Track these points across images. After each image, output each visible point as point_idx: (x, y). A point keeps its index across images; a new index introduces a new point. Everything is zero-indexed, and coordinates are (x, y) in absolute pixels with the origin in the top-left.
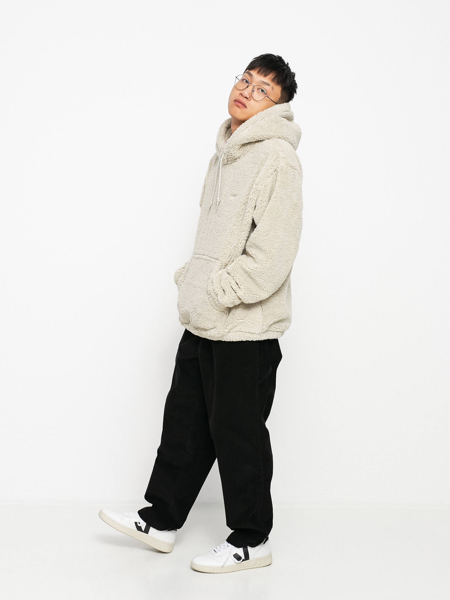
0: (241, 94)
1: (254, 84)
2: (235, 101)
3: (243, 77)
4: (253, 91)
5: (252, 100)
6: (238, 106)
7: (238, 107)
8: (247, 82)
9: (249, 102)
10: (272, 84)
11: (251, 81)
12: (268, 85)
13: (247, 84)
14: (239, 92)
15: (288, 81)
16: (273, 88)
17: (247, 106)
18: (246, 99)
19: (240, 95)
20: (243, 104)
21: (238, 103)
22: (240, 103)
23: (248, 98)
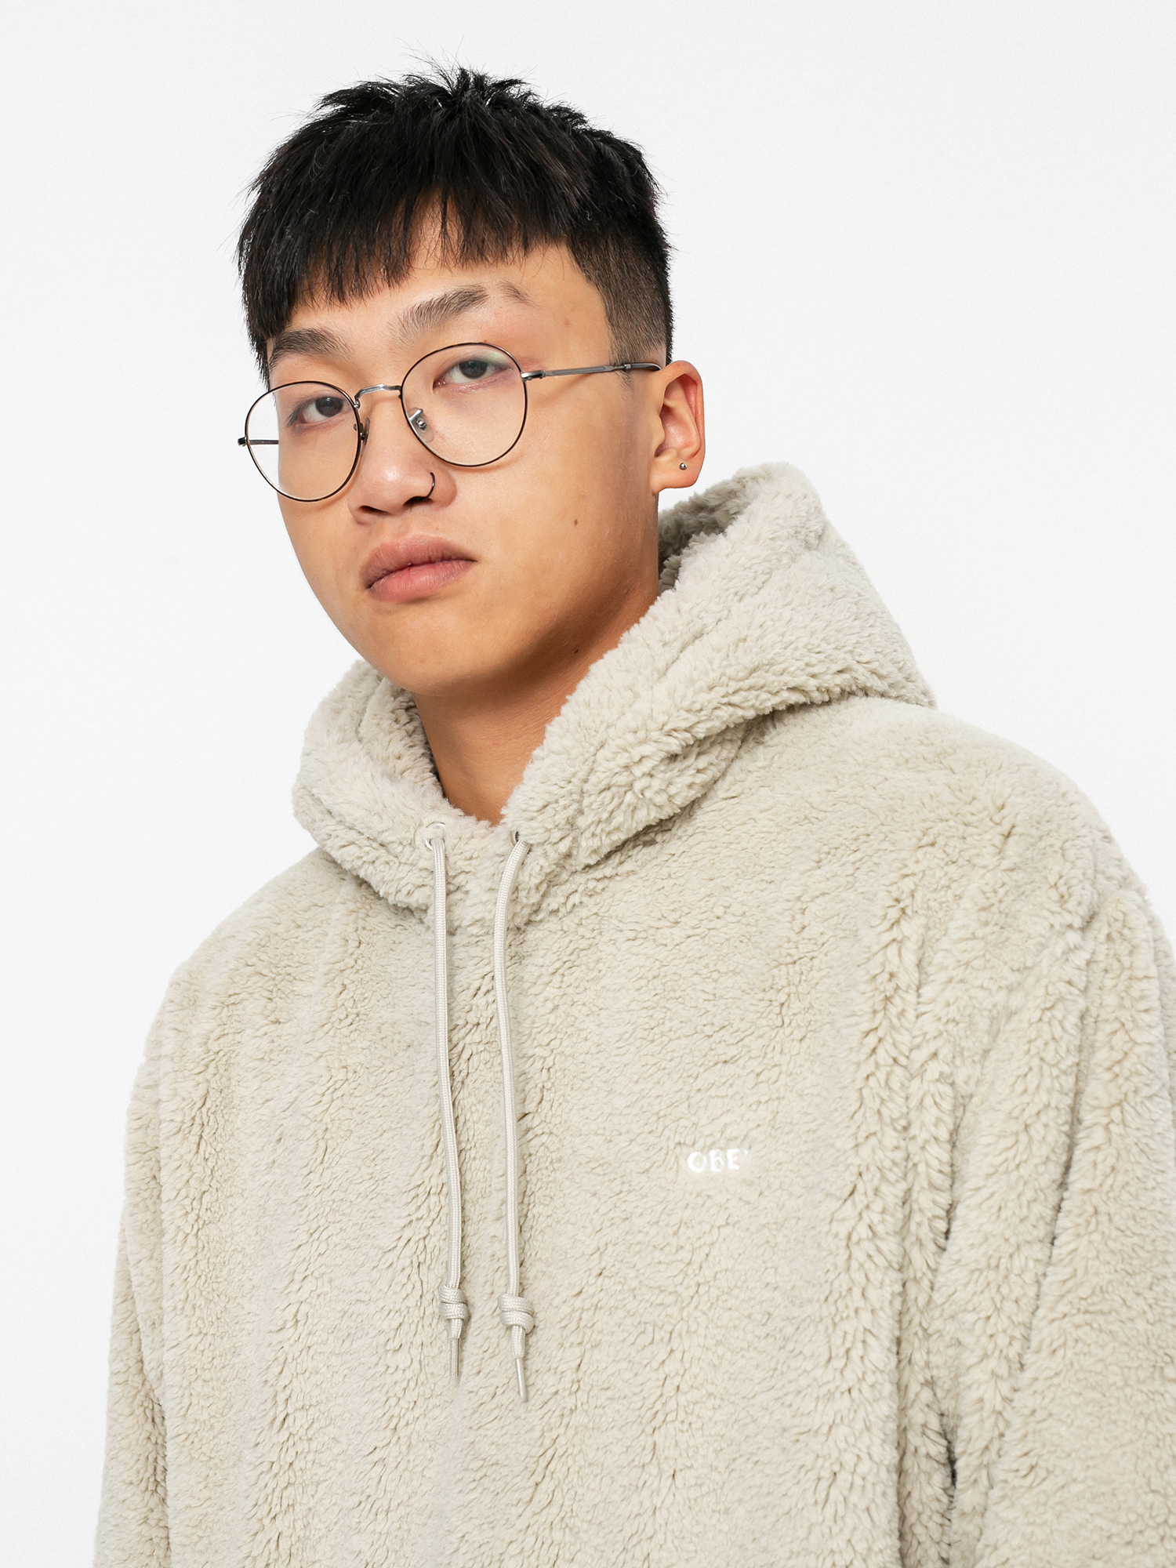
0: (367, 509)
1: (386, 378)
2: (369, 585)
3: (281, 405)
4: (418, 425)
5: (463, 481)
6: (418, 599)
7: (426, 605)
8: (330, 406)
9: (453, 509)
10: (488, 277)
11: (353, 372)
12: (470, 298)
13: (345, 424)
15: (560, 171)
16: (515, 294)
17: (467, 546)
18: (419, 510)
19: (360, 523)
20: (434, 555)
21: (398, 584)
22: (413, 570)
23: (423, 493)
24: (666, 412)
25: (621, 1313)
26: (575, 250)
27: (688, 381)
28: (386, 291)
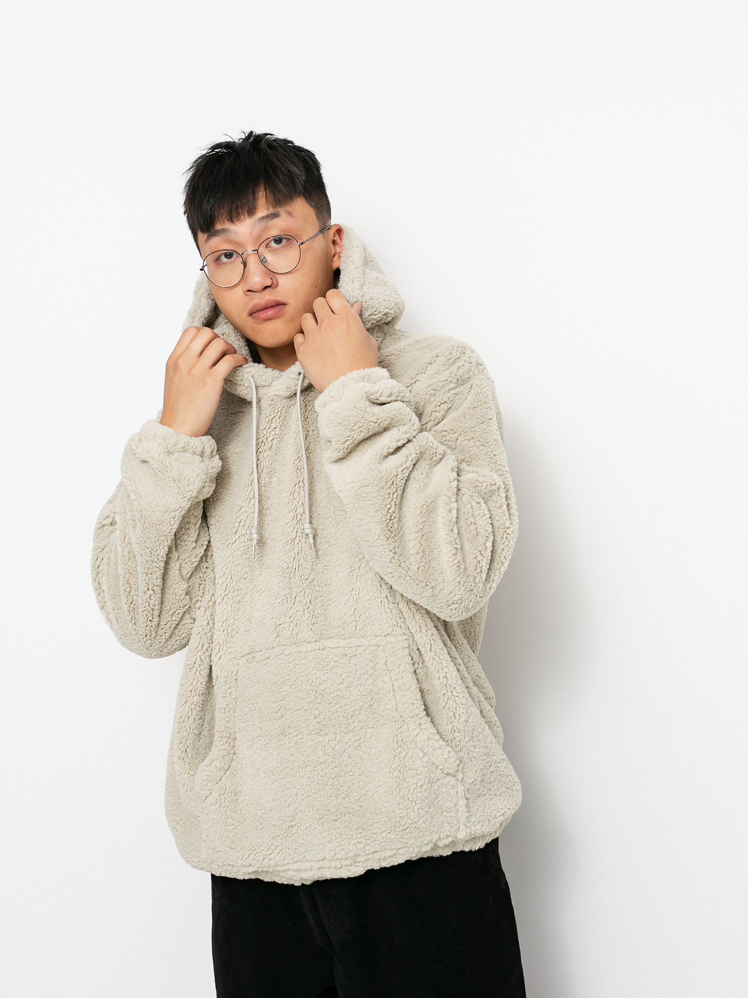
0: (249, 290)
2: (251, 316)
4: (263, 261)
5: (281, 278)
6: (270, 319)
8: (229, 255)
9: (279, 289)
10: (281, 209)
12: (275, 215)
13: (237, 262)
14: (239, 291)
16: (289, 214)
17: (284, 300)
18: (268, 290)
19: (246, 295)
20: (273, 304)
21: (263, 315)
22: (267, 309)
23: (269, 285)
24: (334, 242)
25: (330, 519)
26: (306, 198)
27: (339, 231)
28: (248, 219)
